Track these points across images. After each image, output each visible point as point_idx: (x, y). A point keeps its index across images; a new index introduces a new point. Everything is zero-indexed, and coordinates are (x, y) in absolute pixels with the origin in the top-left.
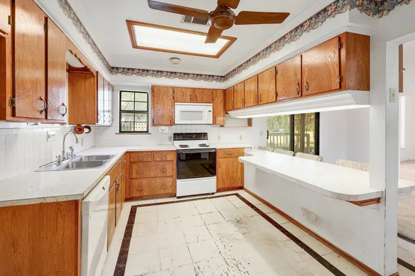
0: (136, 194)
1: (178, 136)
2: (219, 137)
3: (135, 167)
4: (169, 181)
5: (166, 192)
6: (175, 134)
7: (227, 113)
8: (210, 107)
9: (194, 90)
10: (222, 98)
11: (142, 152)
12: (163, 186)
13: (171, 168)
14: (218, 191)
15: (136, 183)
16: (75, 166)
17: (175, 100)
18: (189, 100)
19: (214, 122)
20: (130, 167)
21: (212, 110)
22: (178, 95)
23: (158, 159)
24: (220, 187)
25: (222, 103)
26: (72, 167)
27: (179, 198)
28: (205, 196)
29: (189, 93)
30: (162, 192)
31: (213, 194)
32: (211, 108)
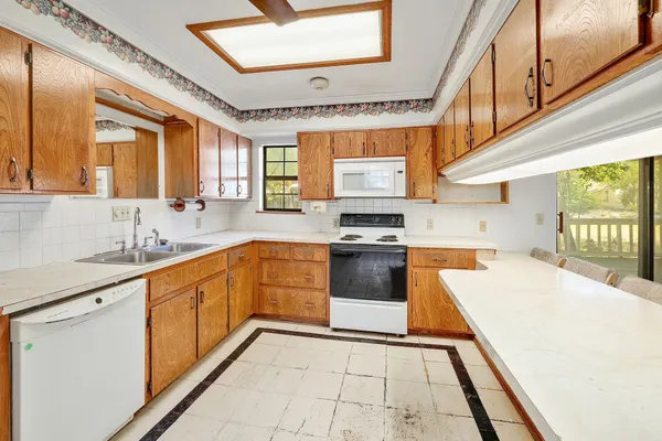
0: (268, 310)
1: (348, 219)
2: (430, 225)
3: (266, 266)
4: (318, 297)
5: (312, 315)
6: (343, 215)
7: (440, 175)
8: (400, 164)
9: (369, 133)
10: (430, 143)
11: (277, 243)
12: (310, 305)
13: (321, 276)
14: (411, 332)
15: (268, 291)
16: (143, 259)
17: (334, 154)
18: (360, 154)
19: (411, 194)
20: (260, 266)
21: (404, 169)
22: (341, 145)
23: (301, 258)
24: (417, 325)
25: (429, 155)
26: (140, 261)
27: (335, 330)
28: (383, 338)
29: (360, 140)
30: (307, 314)
31: (402, 336)
32: (402, 166)
